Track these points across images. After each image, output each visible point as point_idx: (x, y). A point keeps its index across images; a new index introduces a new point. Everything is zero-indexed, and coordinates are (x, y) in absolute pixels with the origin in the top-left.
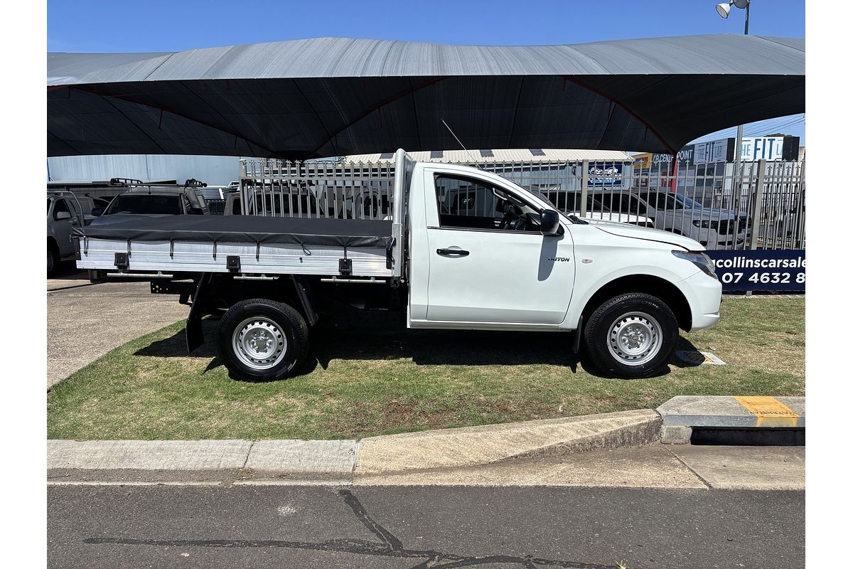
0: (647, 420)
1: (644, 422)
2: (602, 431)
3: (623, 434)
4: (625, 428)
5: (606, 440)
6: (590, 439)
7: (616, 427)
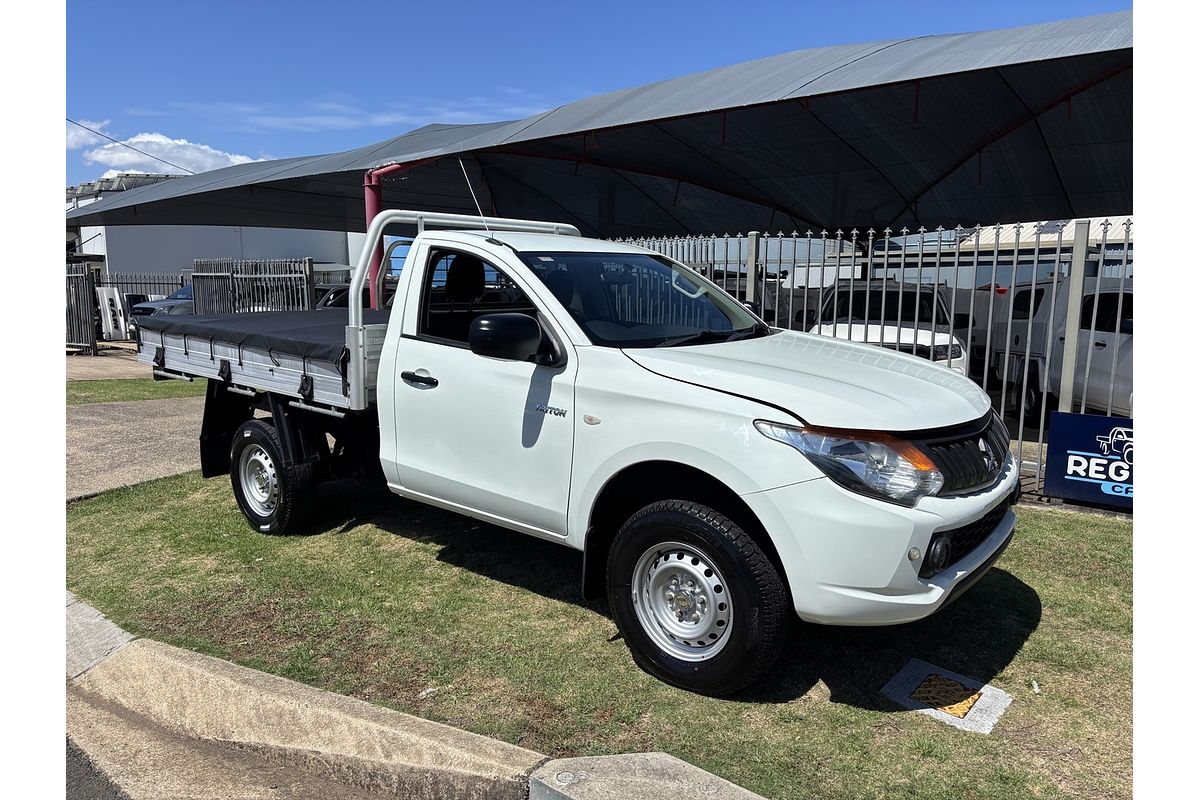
0: (492, 775)
1: (485, 775)
2: (399, 760)
3: (436, 783)
4: (442, 772)
5: (401, 782)
6: (369, 766)
7: (428, 763)
